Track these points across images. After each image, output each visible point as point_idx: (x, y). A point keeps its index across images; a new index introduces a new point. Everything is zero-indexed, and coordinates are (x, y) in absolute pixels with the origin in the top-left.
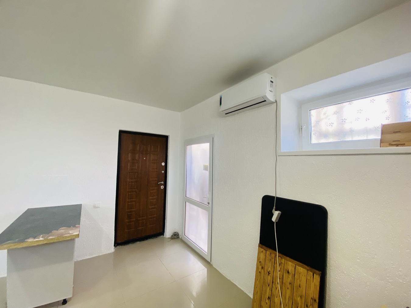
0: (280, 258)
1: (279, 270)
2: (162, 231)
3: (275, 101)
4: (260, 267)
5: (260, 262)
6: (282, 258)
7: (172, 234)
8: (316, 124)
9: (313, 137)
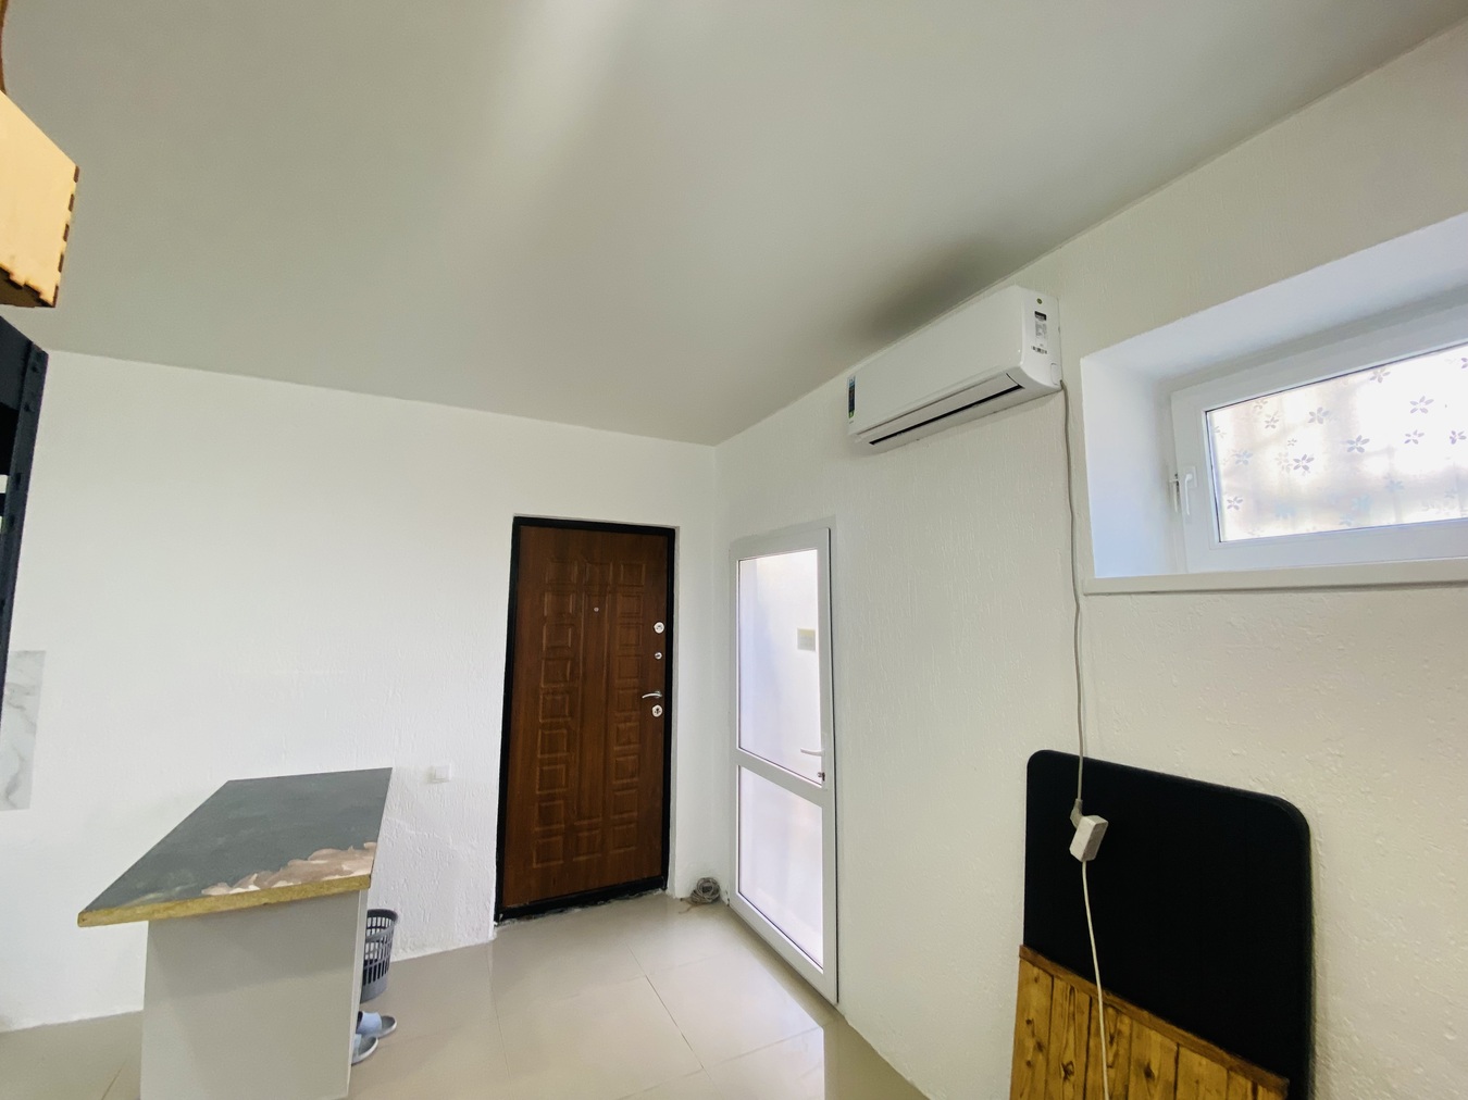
0: (1110, 1010)
1: (1111, 1059)
2: (657, 872)
3: (1059, 387)
4: (1030, 1043)
5: (1029, 1022)
6: (1118, 1011)
7: (693, 887)
8: (1237, 462)
9: (1229, 516)
